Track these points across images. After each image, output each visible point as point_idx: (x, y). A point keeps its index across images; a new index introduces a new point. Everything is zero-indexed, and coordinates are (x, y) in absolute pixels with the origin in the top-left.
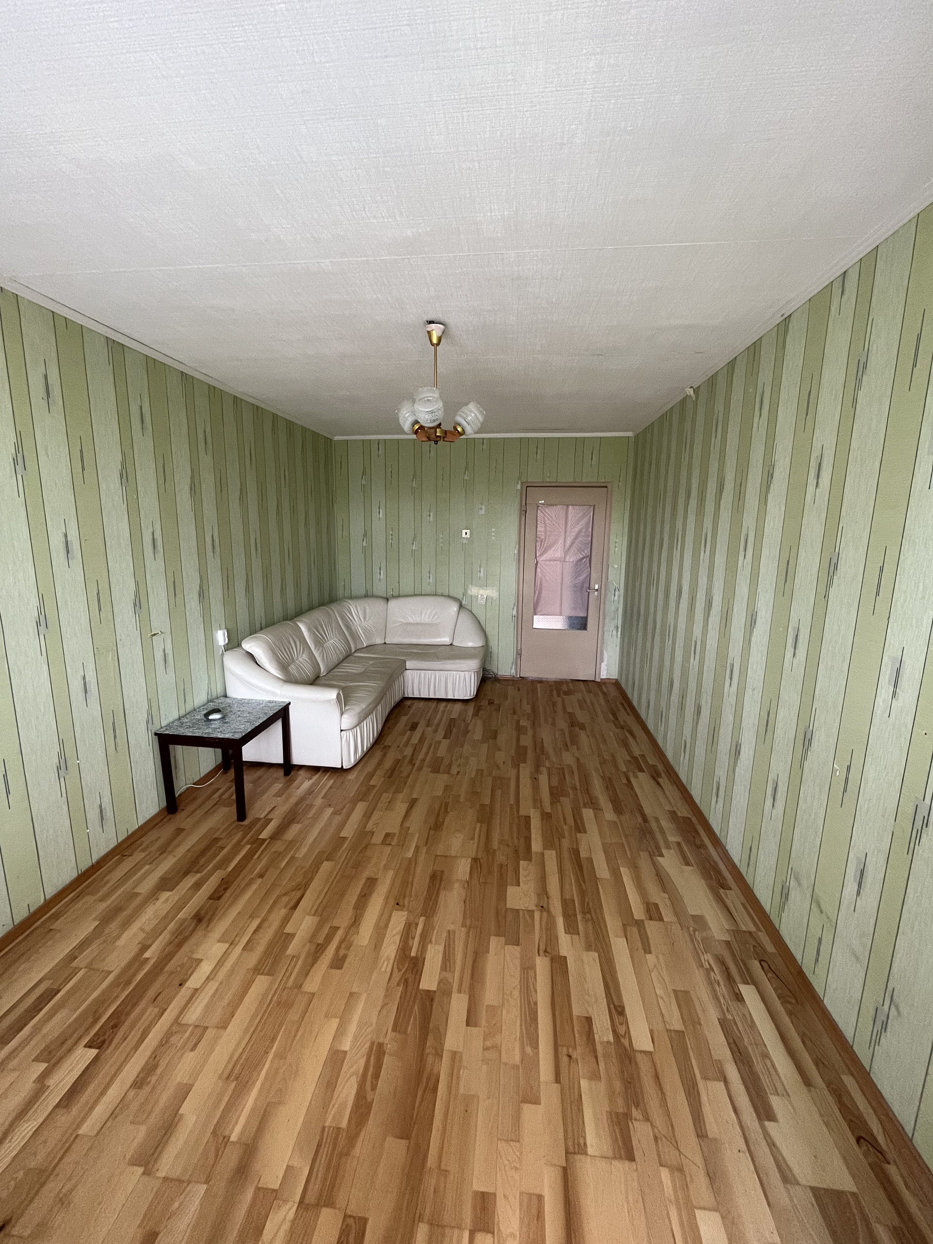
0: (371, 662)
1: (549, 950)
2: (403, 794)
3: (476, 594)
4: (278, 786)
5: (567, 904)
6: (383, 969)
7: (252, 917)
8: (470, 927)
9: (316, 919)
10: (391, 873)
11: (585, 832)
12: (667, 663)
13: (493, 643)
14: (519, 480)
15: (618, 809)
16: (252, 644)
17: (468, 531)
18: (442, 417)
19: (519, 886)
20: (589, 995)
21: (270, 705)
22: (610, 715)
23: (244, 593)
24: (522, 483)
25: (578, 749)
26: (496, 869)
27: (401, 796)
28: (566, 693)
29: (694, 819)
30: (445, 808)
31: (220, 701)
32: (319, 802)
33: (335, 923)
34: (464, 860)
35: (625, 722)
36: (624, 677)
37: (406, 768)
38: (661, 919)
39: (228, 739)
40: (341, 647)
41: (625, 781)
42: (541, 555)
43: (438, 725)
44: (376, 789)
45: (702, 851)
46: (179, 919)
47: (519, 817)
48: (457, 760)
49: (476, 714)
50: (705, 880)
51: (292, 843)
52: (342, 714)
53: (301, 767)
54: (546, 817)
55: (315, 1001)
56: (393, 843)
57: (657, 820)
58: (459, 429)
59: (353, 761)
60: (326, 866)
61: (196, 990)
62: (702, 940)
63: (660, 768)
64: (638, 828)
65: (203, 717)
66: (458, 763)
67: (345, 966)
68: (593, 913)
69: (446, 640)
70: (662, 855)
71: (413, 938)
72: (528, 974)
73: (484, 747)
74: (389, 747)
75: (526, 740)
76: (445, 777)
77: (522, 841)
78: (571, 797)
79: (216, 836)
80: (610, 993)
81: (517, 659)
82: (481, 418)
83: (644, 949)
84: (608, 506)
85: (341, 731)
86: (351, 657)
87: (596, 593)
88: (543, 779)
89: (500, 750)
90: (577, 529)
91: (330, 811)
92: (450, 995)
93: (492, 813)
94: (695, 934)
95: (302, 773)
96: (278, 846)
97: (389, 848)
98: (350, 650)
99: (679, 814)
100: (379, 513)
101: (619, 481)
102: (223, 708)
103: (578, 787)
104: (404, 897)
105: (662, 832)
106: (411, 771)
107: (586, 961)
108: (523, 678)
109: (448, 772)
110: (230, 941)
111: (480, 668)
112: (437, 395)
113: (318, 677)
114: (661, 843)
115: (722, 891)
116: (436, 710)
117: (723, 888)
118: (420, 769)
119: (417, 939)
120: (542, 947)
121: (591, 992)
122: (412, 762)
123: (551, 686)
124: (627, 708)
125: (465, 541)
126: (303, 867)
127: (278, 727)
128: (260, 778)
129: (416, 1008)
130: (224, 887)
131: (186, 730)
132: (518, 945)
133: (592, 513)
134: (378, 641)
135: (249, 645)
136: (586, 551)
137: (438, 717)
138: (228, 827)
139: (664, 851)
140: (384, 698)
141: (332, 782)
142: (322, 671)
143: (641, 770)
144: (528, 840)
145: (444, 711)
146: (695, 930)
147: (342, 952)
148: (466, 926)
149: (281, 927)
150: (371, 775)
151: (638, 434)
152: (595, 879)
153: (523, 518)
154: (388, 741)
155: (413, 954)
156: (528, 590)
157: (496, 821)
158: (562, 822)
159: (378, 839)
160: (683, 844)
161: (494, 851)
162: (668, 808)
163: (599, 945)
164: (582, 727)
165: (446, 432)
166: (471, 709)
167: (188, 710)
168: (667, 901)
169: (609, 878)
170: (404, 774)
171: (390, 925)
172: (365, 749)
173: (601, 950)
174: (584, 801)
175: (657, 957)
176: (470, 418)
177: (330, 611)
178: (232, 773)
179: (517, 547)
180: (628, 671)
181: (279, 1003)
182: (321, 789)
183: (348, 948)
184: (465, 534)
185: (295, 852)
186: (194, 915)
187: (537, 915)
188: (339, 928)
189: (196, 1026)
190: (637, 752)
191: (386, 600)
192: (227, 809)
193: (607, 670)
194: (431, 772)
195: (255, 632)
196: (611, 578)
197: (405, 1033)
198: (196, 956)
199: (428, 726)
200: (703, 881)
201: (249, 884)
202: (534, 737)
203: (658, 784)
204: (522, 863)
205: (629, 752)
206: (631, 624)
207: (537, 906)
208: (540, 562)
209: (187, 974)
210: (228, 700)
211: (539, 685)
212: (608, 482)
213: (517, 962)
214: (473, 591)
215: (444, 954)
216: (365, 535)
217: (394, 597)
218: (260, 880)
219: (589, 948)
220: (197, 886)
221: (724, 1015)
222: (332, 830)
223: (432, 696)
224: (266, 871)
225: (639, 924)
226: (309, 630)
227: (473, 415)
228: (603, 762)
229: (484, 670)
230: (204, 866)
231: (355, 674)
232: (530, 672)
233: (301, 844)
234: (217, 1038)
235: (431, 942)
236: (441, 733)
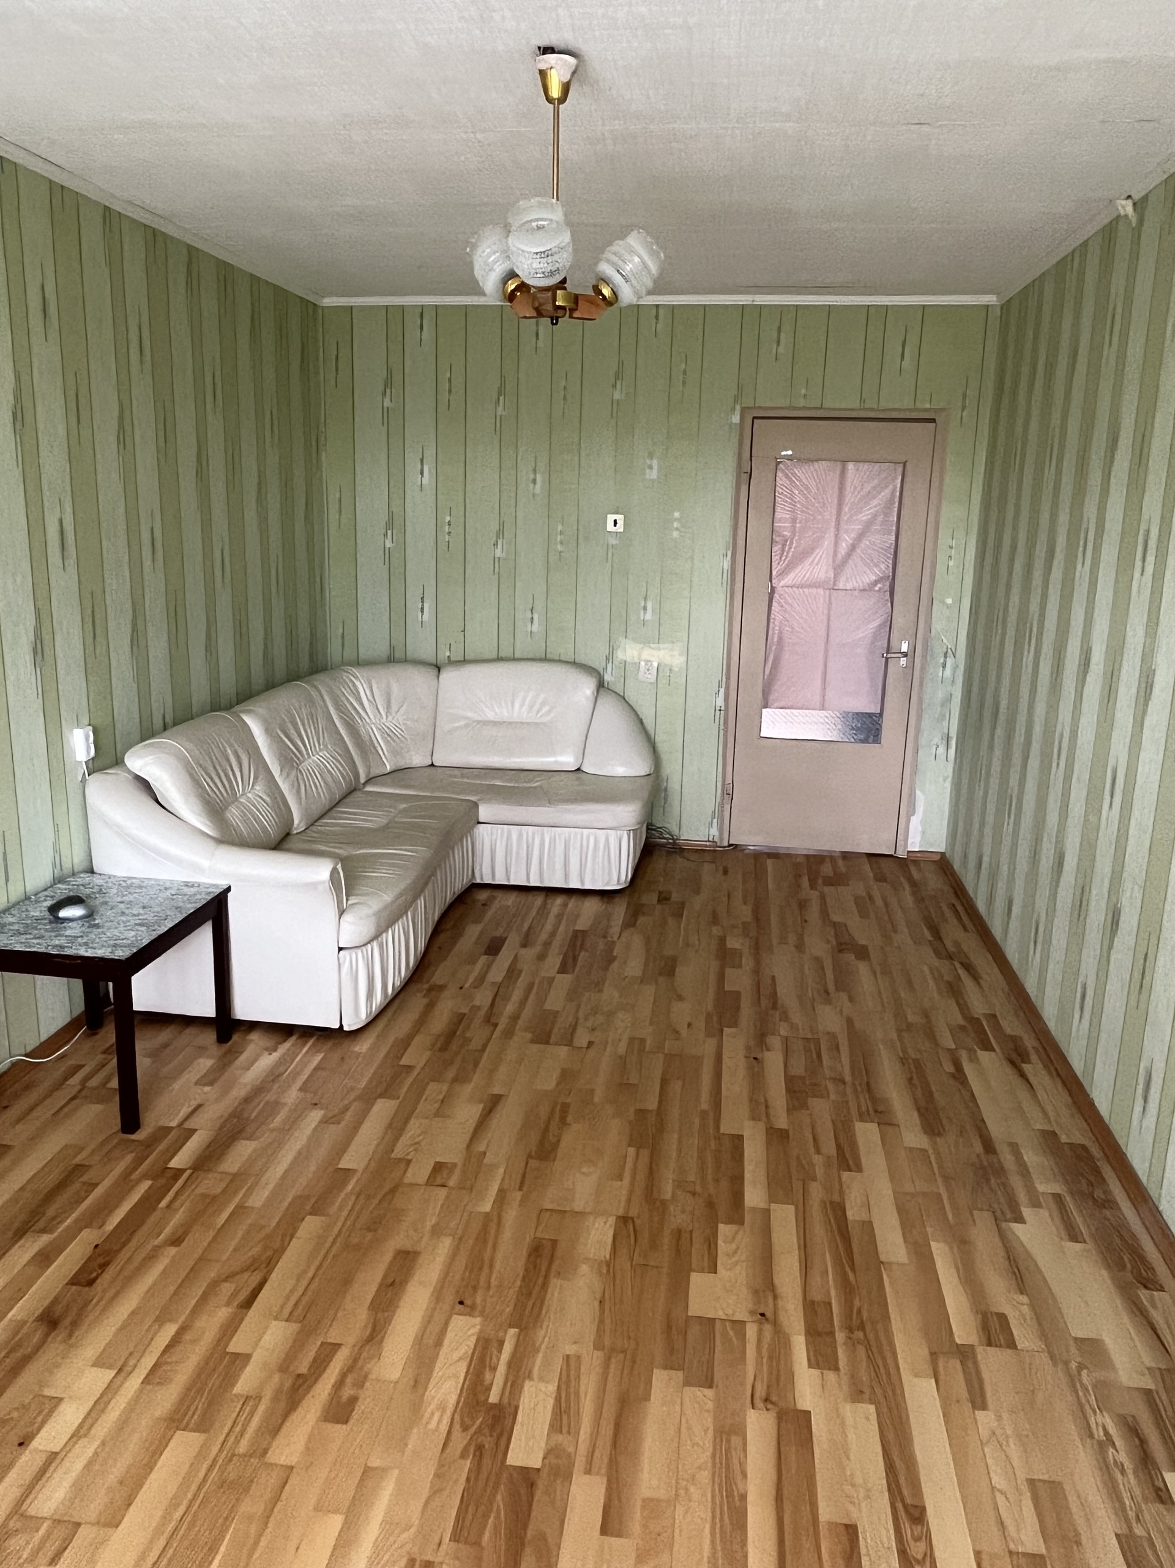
0: (403, 806)
1: (774, 1398)
2: (473, 1084)
3: (636, 660)
4: (205, 1064)
5: (813, 1309)
6: (433, 1425)
7: (161, 1320)
8: (613, 1349)
9: (295, 1327)
10: (445, 1245)
11: (859, 1169)
12: (1052, 818)
13: (671, 768)
14: (736, 402)
15: (932, 1124)
16: (149, 759)
17: (620, 518)
18: (568, 265)
19: (716, 1273)
20: (853, 1485)
21: (186, 890)
22: (926, 931)
23: (127, 649)
24: (744, 410)
25: (851, 999)
26: (666, 1240)
27: (467, 1089)
28: (828, 882)
29: (1096, 1151)
30: (561, 1114)
31: (80, 881)
32: (292, 1096)
33: (333, 1337)
34: (599, 1223)
35: (957, 944)
36: (958, 848)
37: (476, 1034)
38: (1012, 1344)
39: (102, 960)
40: (337, 771)
41: (949, 1068)
42: (783, 573)
43: (547, 944)
44: (415, 1073)
45: (1107, 1213)
46: (10, 1320)
47: (719, 1137)
48: (586, 1019)
49: (630, 923)
50: (1108, 1267)
51: (236, 1179)
52: (341, 913)
53: (253, 1026)
54: (777, 1137)
55: (294, 1480)
56: (451, 1183)
57: (1015, 1148)
58: (606, 292)
59: (363, 1018)
60: (310, 1225)
61: (54, 1455)
62: (1095, 1386)
63: (1029, 1042)
64: (972, 1165)
65: (47, 914)
66: (589, 1024)
67: (355, 1415)
68: (868, 1327)
69: (567, 760)
70: (1020, 1219)
71: (494, 1369)
72: (728, 1441)
73: (649, 991)
74: (442, 988)
75: (739, 980)
76: (563, 1051)
77: (725, 1184)
78: (833, 1097)
79: (78, 1159)
80: (898, 1486)
81: (722, 806)
82: (654, 268)
83: (973, 1402)
84: (936, 467)
85: (340, 949)
86: (357, 794)
87: (903, 661)
88: (774, 1061)
89: (680, 998)
90: (864, 516)
91: (316, 1115)
92: (568, 1477)
93: (661, 1127)
94: (1079, 1374)
95: (255, 1036)
96: (210, 1184)
97: (442, 1193)
98: (357, 775)
99: (1064, 1139)
100: (422, 473)
101: (964, 408)
102: (89, 896)
103: (848, 1078)
104: (475, 1288)
105: (1024, 1171)
106: (489, 1041)
107: (849, 1421)
108: (736, 846)
109: (570, 1043)
110: (119, 1364)
111: (641, 823)
112: (558, 215)
113: (288, 834)
114: (1022, 1196)
115: (1143, 1294)
116: (543, 911)
117: (1146, 1287)
118: (509, 1033)
119: (502, 1369)
120: (760, 1392)
121: (859, 1480)
122: (490, 1020)
123: (797, 865)
124: (965, 918)
125: (613, 541)
126: (263, 1227)
127: (203, 938)
128: (165, 1046)
129: (499, 1497)
130: (100, 1260)
131: (13, 940)
132: (710, 1387)
133: (899, 480)
134: (418, 759)
135: (140, 761)
136: (883, 566)
137: (548, 927)
138: (103, 1143)
139: (1026, 1212)
140: (430, 886)
141: (319, 1057)
142: (296, 822)
143: (987, 1046)
144: (737, 1181)
145: (559, 917)
146: (1080, 1367)
147: (347, 1392)
148: (603, 1349)
149: (219, 1340)
150: (404, 1044)
151: (1009, 301)
152: (876, 1264)
153: (744, 488)
154: (439, 975)
155: (493, 1398)
156: (752, 653)
157: (671, 1142)
158: (812, 1150)
159: (419, 1173)
160: (1069, 1200)
161: (664, 1203)
162: (1039, 1125)
163: (878, 1390)
164: (862, 953)
165: (576, 299)
166: (619, 910)
167: (13, 898)
168: (1026, 1309)
169: (906, 1261)
170: (476, 1044)
171: (446, 1342)
172: (390, 990)
173: (882, 1400)
174: (859, 1106)
175: (999, 1418)
176: (629, 267)
177: (314, 693)
178: (109, 1035)
179: (729, 554)
180: (968, 833)
181: (222, 1484)
182: (296, 1074)
183: (360, 1384)
184: (614, 523)
185: (246, 1196)
186: (42, 1314)
187: (751, 1331)
188: (339, 1345)
189: (57, 1522)
190: (979, 1008)
191: (435, 671)
192: (98, 1108)
193: (923, 833)
194: (533, 1041)
195: (153, 735)
196: (937, 626)
197: (477, 1544)
198: (47, 1392)
199: (524, 945)
200: (1105, 1273)
201: (152, 1256)
202: (757, 971)
203: (1022, 1075)
204: (724, 1230)
205: (964, 1008)
206: (979, 729)
207: (752, 1313)
208: (779, 590)
209: (32, 1423)
210: (97, 880)
211: (769, 862)
212: (936, 411)
213: (709, 1422)
214: (629, 651)
215: (558, 1399)
216: (390, 524)
217: (452, 663)
218: (172, 1251)
219: (857, 1395)
220: (45, 1258)
221: (1130, 1528)
222: (321, 1153)
223: (533, 883)
224: (186, 1233)
225: (965, 1354)
226: (268, 731)
227: (637, 259)
228: (905, 1028)
229: (650, 828)
230: (57, 1219)
231: (369, 829)
232: (751, 838)
233: (256, 1183)
234: (98, 1545)
235: (530, 1376)
236: (554, 961)
